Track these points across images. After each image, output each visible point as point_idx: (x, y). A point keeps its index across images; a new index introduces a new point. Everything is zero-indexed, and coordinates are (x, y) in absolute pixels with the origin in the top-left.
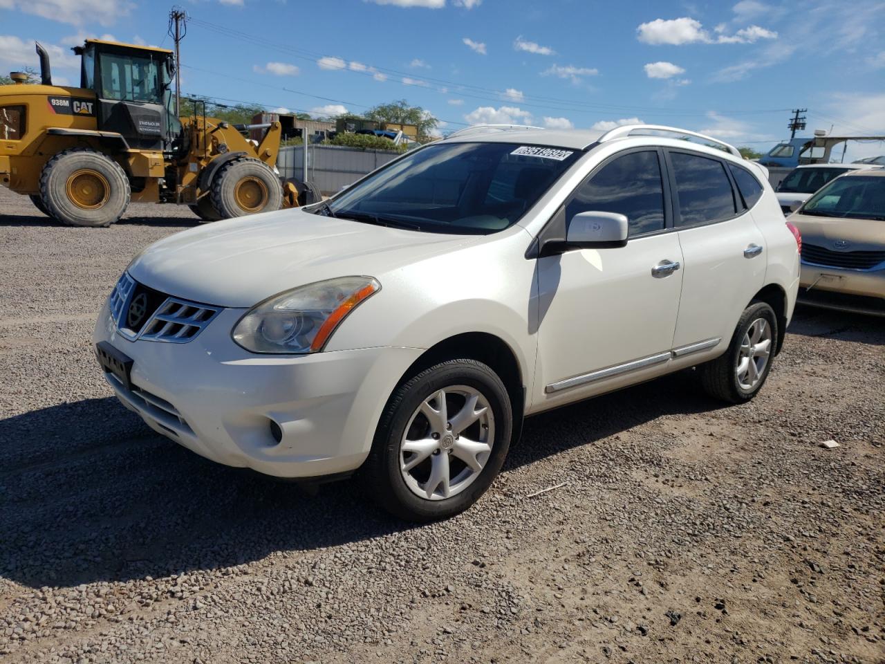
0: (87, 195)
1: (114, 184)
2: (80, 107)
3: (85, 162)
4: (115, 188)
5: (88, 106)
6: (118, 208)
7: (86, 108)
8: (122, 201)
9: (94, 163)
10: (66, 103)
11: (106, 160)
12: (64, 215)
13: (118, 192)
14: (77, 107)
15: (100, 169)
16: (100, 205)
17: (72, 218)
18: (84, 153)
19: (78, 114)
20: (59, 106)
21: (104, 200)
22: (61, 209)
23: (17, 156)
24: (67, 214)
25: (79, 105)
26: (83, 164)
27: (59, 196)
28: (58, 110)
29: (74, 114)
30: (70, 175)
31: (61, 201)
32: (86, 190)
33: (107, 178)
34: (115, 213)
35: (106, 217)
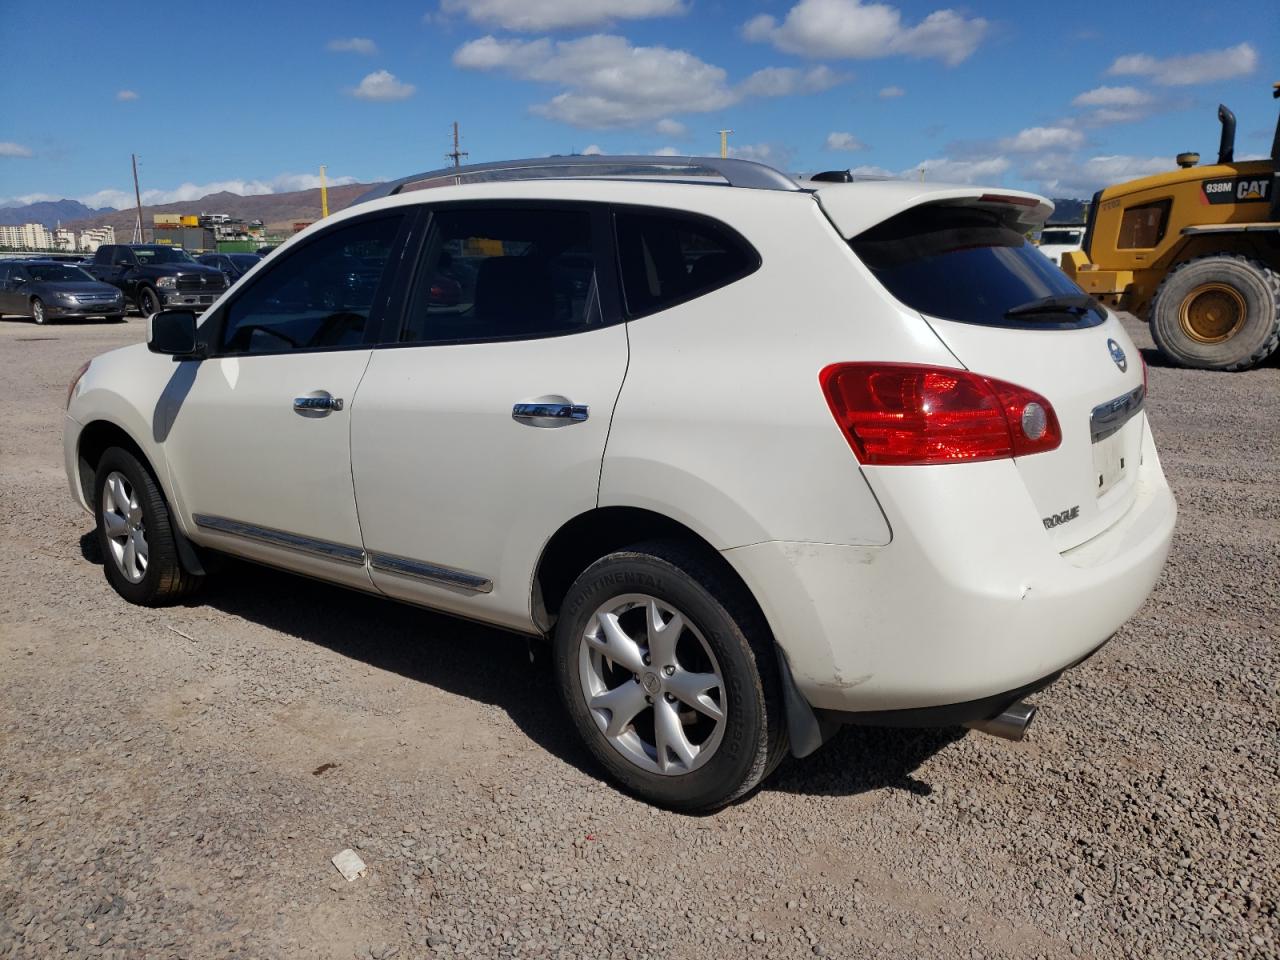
0: (1211, 321)
1: (1254, 304)
2: (1247, 190)
3: (1213, 272)
4: (1254, 311)
5: (1260, 186)
6: (1255, 342)
7: (1257, 189)
8: (1262, 332)
9: (1228, 273)
10: (1227, 187)
11: (1249, 268)
12: (1170, 351)
13: (1259, 318)
14: (1243, 190)
15: (1236, 281)
16: (1227, 337)
17: (1179, 354)
18: (1217, 259)
19: (1244, 201)
20: (1217, 192)
21: (1234, 330)
22: (1166, 341)
23: (1144, 270)
24: (1173, 349)
25: (1246, 187)
26: (1211, 275)
27: (1166, 323)
28: (1215, 199)
29: (1237, 201)
30: (1188, 294)
31: (1168, 330)
32: (1212, 315)
33: (1244, 295)
34: (1248, 350)
35: (1231, 355)
